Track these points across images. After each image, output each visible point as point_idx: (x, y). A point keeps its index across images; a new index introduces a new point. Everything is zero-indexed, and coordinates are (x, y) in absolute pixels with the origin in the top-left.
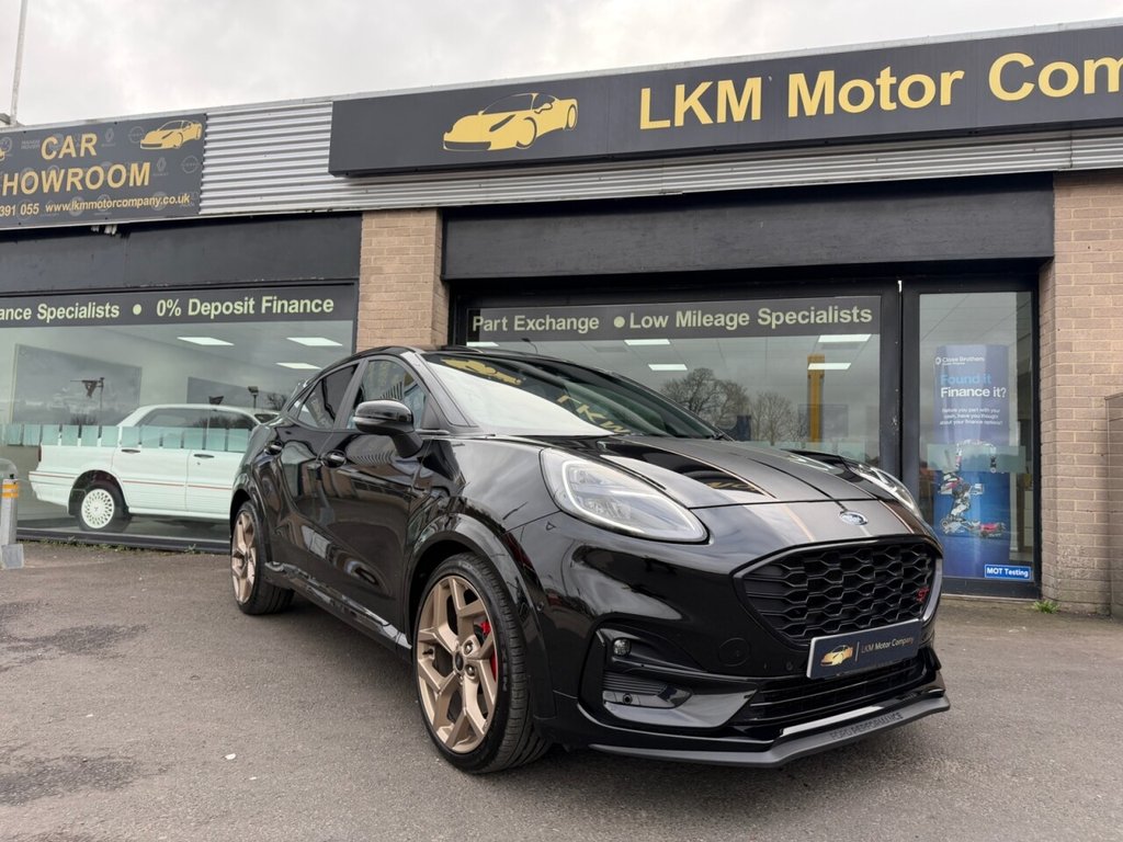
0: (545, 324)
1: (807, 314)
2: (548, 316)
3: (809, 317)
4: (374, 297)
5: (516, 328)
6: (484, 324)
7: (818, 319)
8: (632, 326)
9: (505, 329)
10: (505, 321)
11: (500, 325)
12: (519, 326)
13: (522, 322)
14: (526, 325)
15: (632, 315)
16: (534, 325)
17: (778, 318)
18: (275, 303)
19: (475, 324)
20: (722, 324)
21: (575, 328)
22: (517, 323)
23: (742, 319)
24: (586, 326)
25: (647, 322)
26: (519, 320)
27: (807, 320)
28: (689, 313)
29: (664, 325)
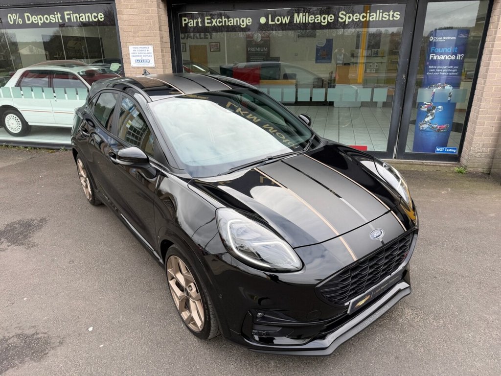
0: (222, 22)
1: (365, 15)
2: (223, 17)
3: (366, 17)
4: (125, 11)
5: (206, 25)
6: (188, 22)
7: (371, 18)
8: (270, 23)
9: (200, 25)
10: (200, 20)
11: (197, 23)
12: (208, 23)
13: (209, 21)
14: (212, 22)
15: (270, 16)
16: (216, 22)
17: (349, 18)
18: (72, 15)
19: (184, 22)
20: (319, 21)
21: (239, 24)
22: (206, 21)
23: (330, 18)
24: (245, 23)
25: (278, 20)
26: (208, 19)
27: (365, 19)
28: (301, 15)
29: (287, 22)
